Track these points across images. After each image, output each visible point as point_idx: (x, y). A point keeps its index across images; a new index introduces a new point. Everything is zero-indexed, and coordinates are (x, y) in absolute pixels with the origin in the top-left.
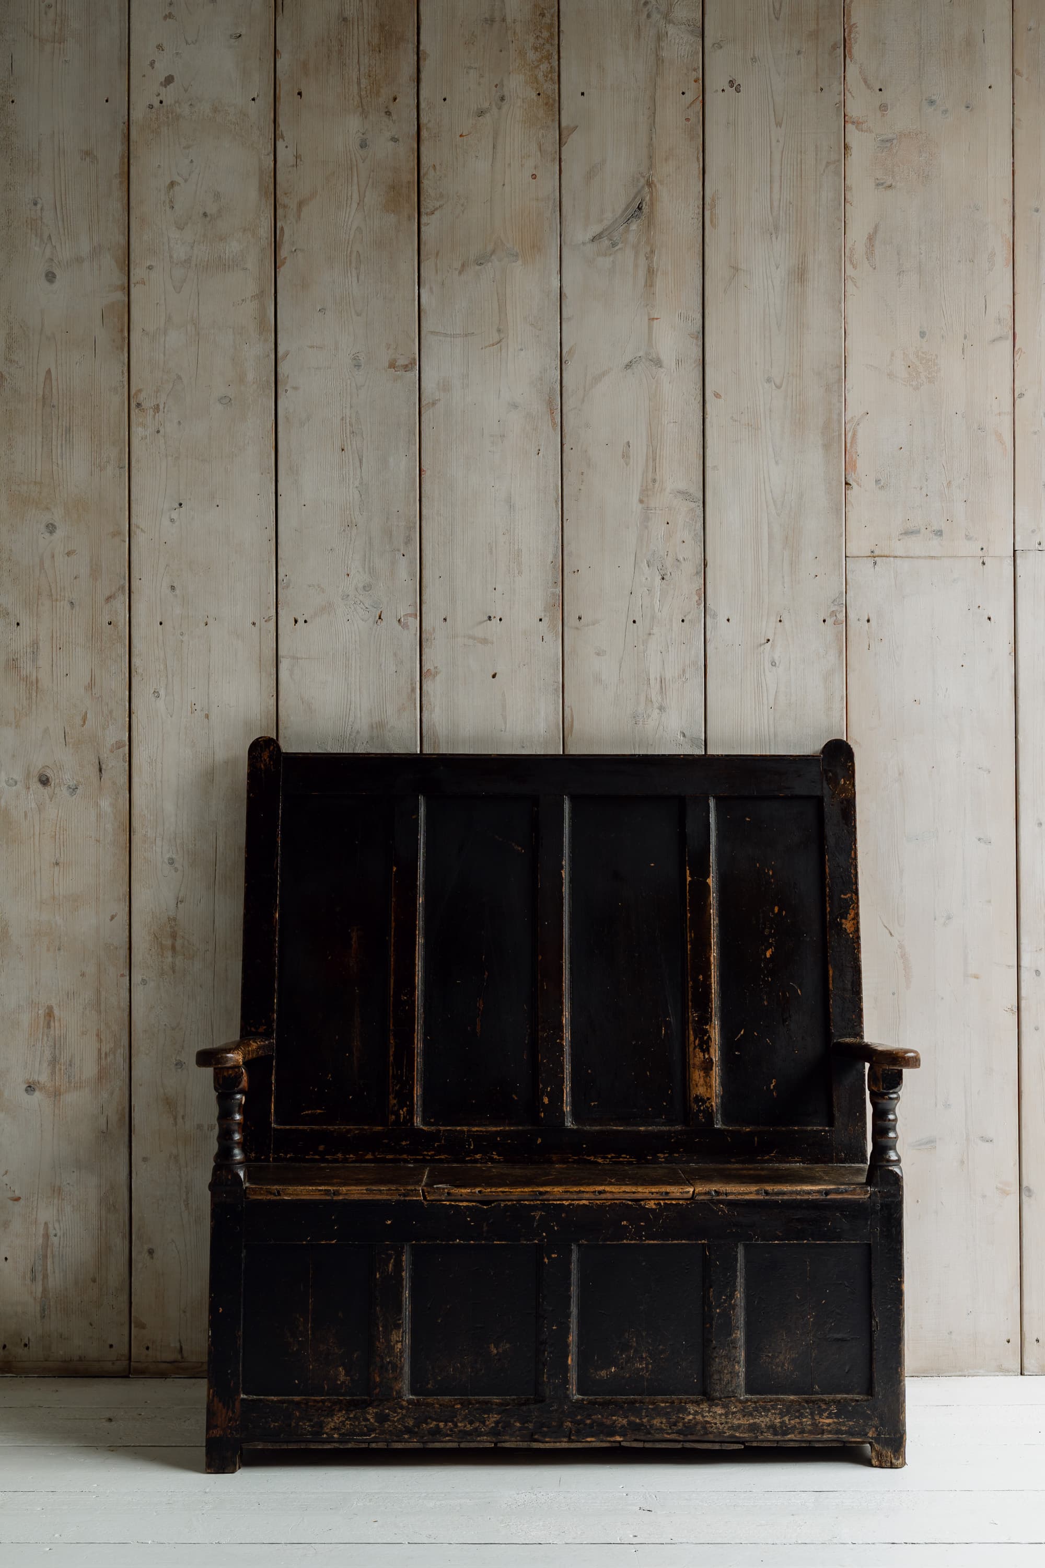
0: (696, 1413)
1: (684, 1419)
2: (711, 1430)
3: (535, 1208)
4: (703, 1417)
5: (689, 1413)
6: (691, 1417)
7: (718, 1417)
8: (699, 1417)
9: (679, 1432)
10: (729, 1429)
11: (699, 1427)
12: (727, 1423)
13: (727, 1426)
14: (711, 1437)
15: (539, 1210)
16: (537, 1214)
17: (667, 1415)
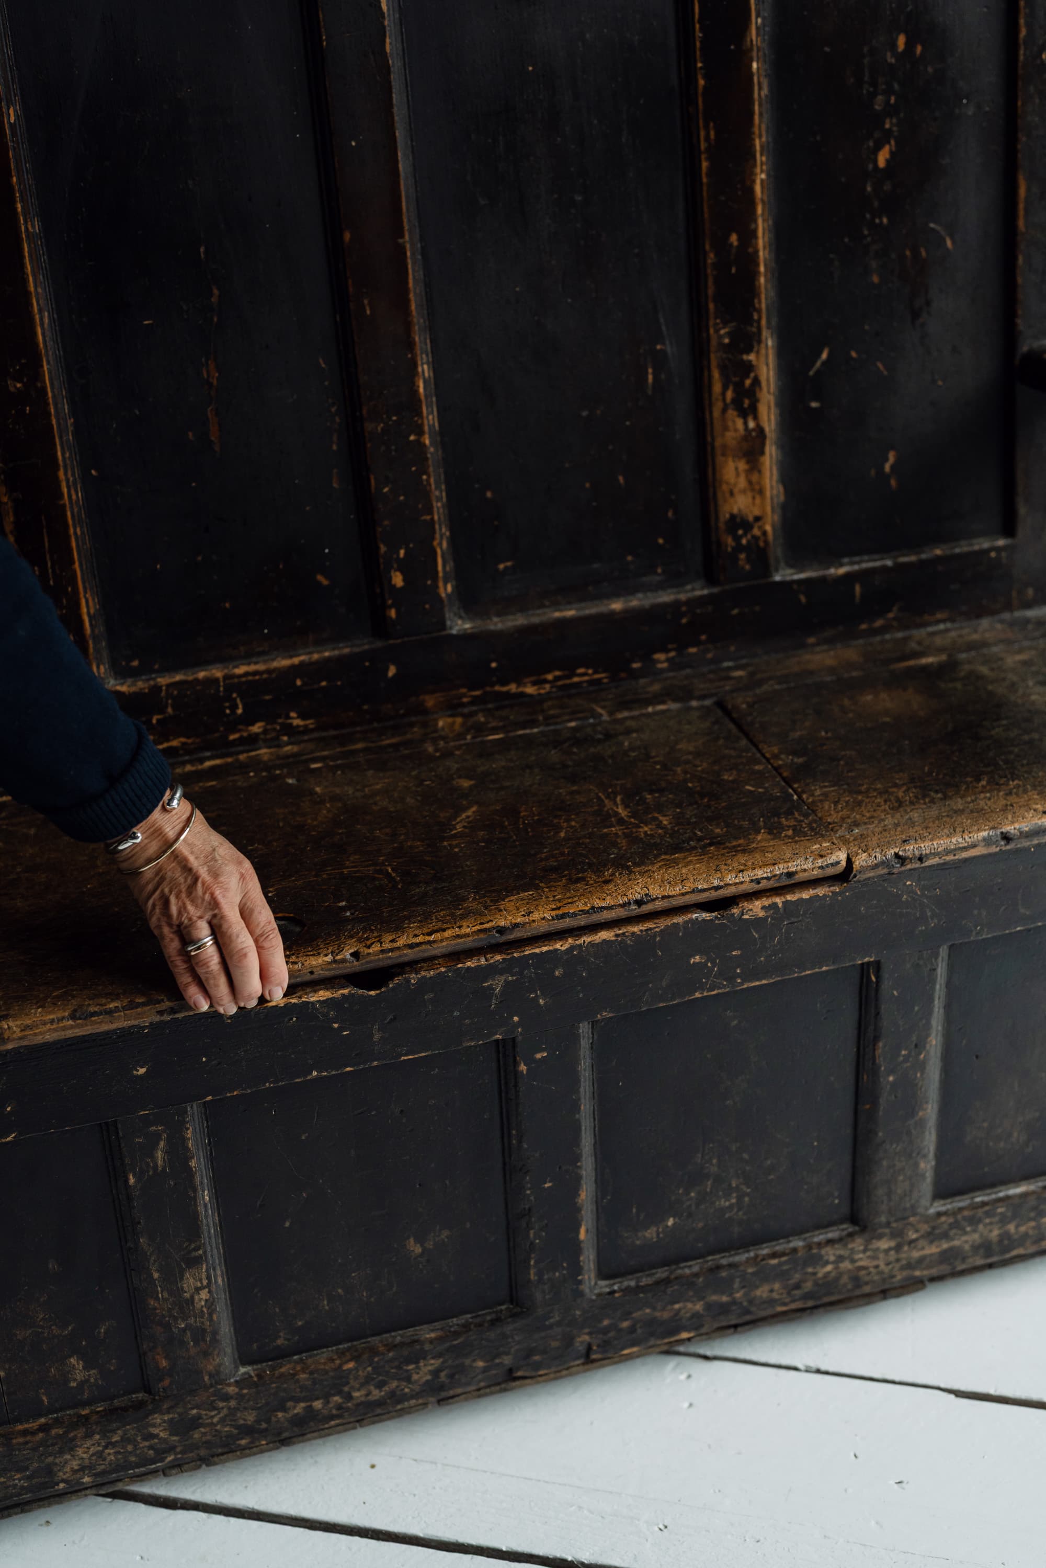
0: (841, 1258)
1: (814, 1274)
2: (867, 1279)
3: (492, 970)
4: (853, 1261)
5: (827, 1263)
6: (829, 1268)
7: (882, 1256)
8: (846, 1265)
9: (807, 1296)
10: (902, 1268)
11: (845, 1279)
12: (898, 1260)
13: (898, 1266)
14: (867, 1289)
15: (501, 974)
16: (498, 984)
17: (782, 1275)
